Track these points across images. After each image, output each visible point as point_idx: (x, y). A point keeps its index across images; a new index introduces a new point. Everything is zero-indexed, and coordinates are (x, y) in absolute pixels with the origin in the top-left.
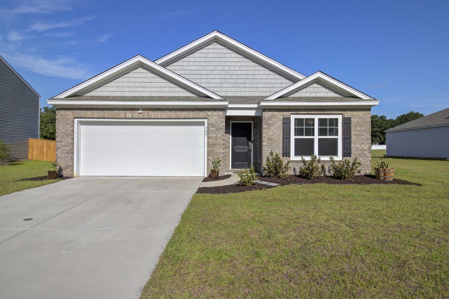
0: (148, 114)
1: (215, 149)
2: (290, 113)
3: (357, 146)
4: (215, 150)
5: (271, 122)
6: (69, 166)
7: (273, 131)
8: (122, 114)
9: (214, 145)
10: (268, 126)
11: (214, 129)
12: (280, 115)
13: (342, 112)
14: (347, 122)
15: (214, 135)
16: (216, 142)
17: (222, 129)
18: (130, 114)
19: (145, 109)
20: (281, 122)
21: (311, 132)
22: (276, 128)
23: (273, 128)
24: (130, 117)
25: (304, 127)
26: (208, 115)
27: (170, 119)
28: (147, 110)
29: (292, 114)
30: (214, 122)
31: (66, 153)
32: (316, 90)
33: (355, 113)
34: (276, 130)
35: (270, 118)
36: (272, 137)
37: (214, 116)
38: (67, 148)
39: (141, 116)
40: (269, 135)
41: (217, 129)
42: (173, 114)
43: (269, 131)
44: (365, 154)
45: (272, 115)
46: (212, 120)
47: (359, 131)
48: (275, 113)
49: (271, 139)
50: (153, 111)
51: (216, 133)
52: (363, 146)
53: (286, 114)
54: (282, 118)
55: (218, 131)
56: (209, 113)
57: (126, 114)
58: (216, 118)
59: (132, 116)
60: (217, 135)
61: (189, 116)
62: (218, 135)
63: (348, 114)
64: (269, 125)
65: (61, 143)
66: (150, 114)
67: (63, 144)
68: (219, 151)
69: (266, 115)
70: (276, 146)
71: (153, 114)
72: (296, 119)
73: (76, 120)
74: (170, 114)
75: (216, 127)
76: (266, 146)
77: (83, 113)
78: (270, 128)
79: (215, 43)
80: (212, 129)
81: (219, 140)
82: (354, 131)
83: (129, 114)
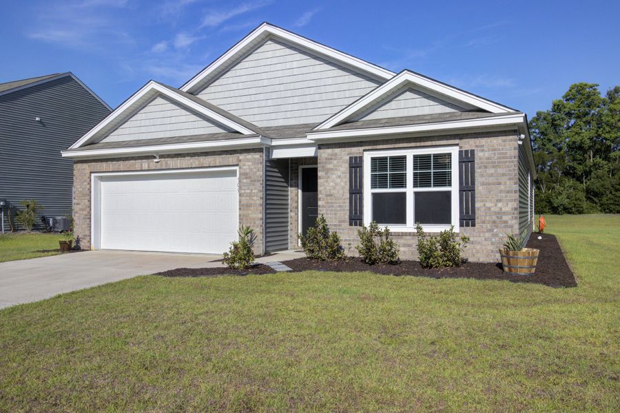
0: (166, 163)
1: (250, 212)
2: (362, 149)
3: (488, 205)
4: (249, 214)
5: (331, 166)
6: (86, 236)
7: (333, 181)
8: (137, 164)
9: (248, 206)
10: (326, 174)
11: (248, 181)
12: (344, 154)
13: (457, 141)
14: (467, 159)
15: (248, 191)
16: (251, 202)
17: (259, 181)
18: (146, 164)
19: (164, 155)
20: (347, 165)
21: (400, 181)
22: (340, 177)
23: (334, 176)
24: (147, 168)
25: (388, 173)
26: (240, 161)
27: (191, 168)
28: (165, 158)
29: (364, 150)
30: (248, 171)
31: (84, 218)
32: (410, 103)
33: (483, 141)
34: (338, 180)
35: (329, 159)
36: (332, 192)
37: (248, 160)
38: (84, 212)
39: (159, 166)
40: (328, 188)
41: (252, 181)
42: (195, 161)
43: (327, 181)
44: (506, 222)
45: (332, 155)
46: (245, 167)
47: (492, 175)
48: (337, 151)
49: (331, 195)
50: (172, 157)
51: (251, 187)
52: (500, 205)
53: (356, 151)
54: (348, 158)
55: (254, 185)
56: (242, 157)
57: (141, 165)
58: (250, 163)
59: (149, 167)
60: (252, 190)
61: (215, 163)
62: (254, 191)
63: (468, 144)
64: (327, 171)
65: (78, 206)
66: (169, 162)
67: (80, 206)
68: (254, 216)
69: (325, 153)
70: (340, 206)
71: (171, 162)
72: (373, 159)
73: (93, 175)
74: (191, 161)
75: (250, 178)
76: (323, 206)
77: (104, 165)
78: (329, 177)
79: (270, 42)
80: (245, 181)
81: (255, 198)
82: (482, 176)
83: (145, 164)
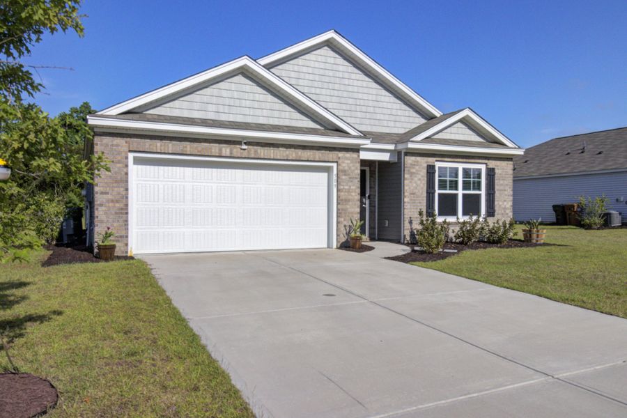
0: (256, 152)
1: (348, 207)
2: (435, 159)
3: (501, 203)
4: (347, 209)
5: (414, 171)
6: (121, 237)
7: (416, 183)
8: (215, 148)
9: (347, 201)
10: (411, 176)
11: (347, 177)
12: (424, 162)
13: (486, 161)
14: (491, 173)
15: (347, 187)
16: (350, 197)
17: (356, 178)
18: (228, 150)
19: (252, 143)
20: (425, 171)
21: (454, 185)
22: (420, 179)
23: (416, 179)
24: (228, 154)
25: (448, 179)
26: (339, 158)
27: (287, 160)
28: (253, 145)
29: (437, 161)
30: (346, 168)
31: (116, 213)
32: (460, 131)
33: (498, 163)
34: (419, 182)
35: (413, 165)
36: (414, 191)
37: (347, 159)
38: (117, 205)
39: (245, 154)
40: (412, 188)
41: (350, 178)
42: (292, 153)
43: (411, 182)
44: (507, 214)
45: (415, 162)
46: (344, 165)
47: (502, 185)
48: (419, 159)
49: (414, 194)
50: (262, 146)
51: (350, 184)
52: (505, 203)
53: (431, 160)
54: (425, 165)
55: (352, 181)
56: (341, 154)
57: (220, 150)
58: (349, 162)
59: (231, 153)
60: (350, 186)
61: (315, 157)
62: (352, 187)
63: (492, 164)
64: (412, 174)
65: (105, 196)
66: (259, 151)
67: (109, 197)
68: (353, 210)
69: (409, 160)
70: (420, 203)
71: (262, 151)
72: (441, 168)
73: (131, 156)
74: (287, 153)
75: (349, 175)
76: (408, 203)
77: (147, 144)
78: (412, 179)
80: (344, 177)
81: (353, 194)
82: (498, 185)
83: (226, 150)
